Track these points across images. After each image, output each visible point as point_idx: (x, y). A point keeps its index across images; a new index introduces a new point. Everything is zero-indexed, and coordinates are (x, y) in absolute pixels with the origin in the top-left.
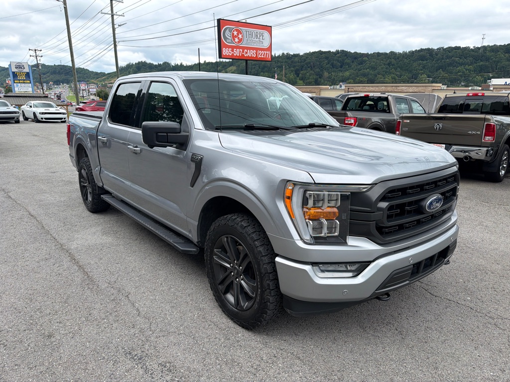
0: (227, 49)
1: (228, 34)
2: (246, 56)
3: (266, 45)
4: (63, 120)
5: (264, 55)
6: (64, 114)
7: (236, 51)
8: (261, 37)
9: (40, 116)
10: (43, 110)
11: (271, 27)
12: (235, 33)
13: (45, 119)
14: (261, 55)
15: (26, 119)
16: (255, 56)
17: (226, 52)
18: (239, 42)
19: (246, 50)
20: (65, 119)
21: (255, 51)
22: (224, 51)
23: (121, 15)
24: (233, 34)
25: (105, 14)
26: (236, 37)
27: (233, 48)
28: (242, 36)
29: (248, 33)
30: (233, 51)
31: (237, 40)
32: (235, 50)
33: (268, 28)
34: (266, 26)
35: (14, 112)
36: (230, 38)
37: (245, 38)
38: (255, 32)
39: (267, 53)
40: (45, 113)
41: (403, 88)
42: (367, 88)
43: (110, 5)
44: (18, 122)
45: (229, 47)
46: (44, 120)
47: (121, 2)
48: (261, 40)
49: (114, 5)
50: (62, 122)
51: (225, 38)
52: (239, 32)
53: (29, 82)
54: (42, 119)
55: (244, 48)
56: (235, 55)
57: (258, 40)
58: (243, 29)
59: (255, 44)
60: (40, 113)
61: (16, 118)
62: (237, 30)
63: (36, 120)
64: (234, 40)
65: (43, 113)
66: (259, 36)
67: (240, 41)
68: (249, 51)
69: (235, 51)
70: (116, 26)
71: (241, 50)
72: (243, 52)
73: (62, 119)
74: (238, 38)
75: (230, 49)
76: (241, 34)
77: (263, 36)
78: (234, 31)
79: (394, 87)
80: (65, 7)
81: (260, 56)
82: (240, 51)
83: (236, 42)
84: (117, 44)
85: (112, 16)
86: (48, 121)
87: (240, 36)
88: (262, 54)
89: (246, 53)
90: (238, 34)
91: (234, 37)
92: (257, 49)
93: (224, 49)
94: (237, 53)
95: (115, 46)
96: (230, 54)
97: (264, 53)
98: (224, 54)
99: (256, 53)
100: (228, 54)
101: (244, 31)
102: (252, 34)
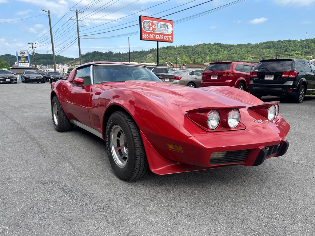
0: (146, 34)
1: (146, 25)
2: (157, 38)
3: (170, 32)
7: (151, 35)
8: (167, 27)
11: (173, 21)
12: (151, 24)
14: (167, 38)
16: (162, 39)
18: (153, 30)
19: (157, 35)
21: (162, 36)
22: (144, 35)
24: (149, 25)
26: (151, 27)
27: (149, 33)
28: (155, 26)
29: (158, 25)
30: (149, 35)
31: (151, 29)
33: (171, 22)
34: (170, 20)
36: (147, 27)
37: (157, 28)
38: (163, 24)
43: (76, 15)
48: (167, 29)
49: (78, 15)
51: (145, 28)
52: (153, 24)
53: (28, 62)
56: (150, 38)
57: (164, 29)
58: (156, 22)
59: (163, 32)
64: (150, 29)
66: (165, 26)
67: (154, 29)
68: (159, 35)
70: (79, 27)
71: (154, 35)
74: (152, 28)
76: (154, 25)
78: (150, 23)
80: (49, 15)
83: (151, 30)
85: (77, 21)
87: (154, 26)
90: (152, 25)
91: (150, 27)
92: (164, 35)
94: (152, 37)
95: (79, 39)
96: (147, 38)
97: (169, 37)
98: (144, 37)
99: (164, 37)
100: (146, 37)
101: (156, 23)
102: (161, 25)
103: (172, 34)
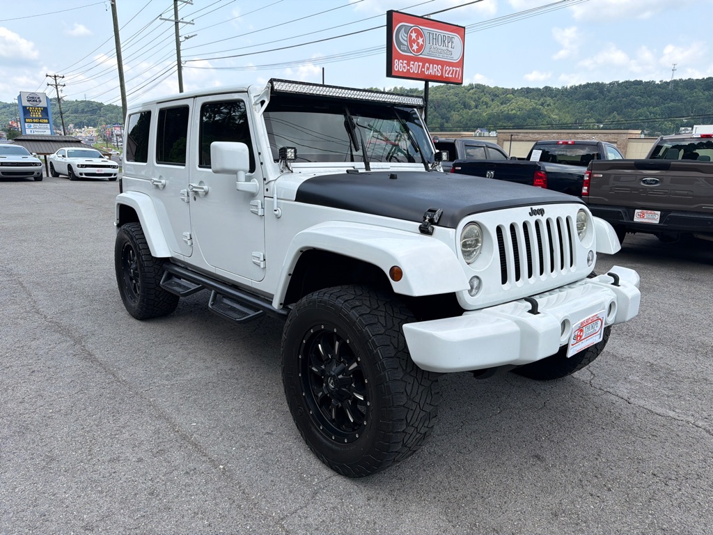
0: (401, 61)
1: (403, 37)
2: (426, 73)
3: (456, 58)
4: (113, 177)
5: (452, 74)
6: (114, 167)
7: (413, 65)
8: (450, 44)
9: (77, 171)
10: (82, 161)
11: (464, 28)
12: (414, 35)
13: (86, 174)
14: (448, 74)
15: (56, 175)
16: (439, 75)
17: (398, 66)
18: (418, 50)
19: (427, 64)
20: (115, 175)
21: (440, 66)
22: (396, 65)
23: (189, 23)
24: (411, 36)
25: (166, 20)
26: (414, 41)
27: (409, 59)
28: (423, 41)
29: (431, 36)
30: (408, 64)
31: (415, 47)
32: (412, 63)
33: (460, 30)
34: (457, 26)
35: (34, 163)
36: (405, 43)
37: (428, 46)
38: (442, 35)
39: (456, 71)
40: (87, 166)
41: (585, 135)
42: (530, 135)
43: (173, 7)
44: (39, 178)
45: (404, 58)
46: (84, 176)
47: (189, 3)
48: (450, 49)
49: (179, 8)
50: (111, 180)
51: (399, 43)
52: (419, 34)
53: (46, 121)
54: (81, 174)
55: (424, 61)
56: (412, 72)
57: (445, 48)
58: (426, 30)
59: (441, 55)
60: (78, 166)
61: (35, 174)
62: (416, 31)
63: (72, 176)
64: (412, 46)
65: (82, 166)
66: (446, 42)
67: (420, 48)
68: (431, 65)
69: (411, 66)
70: (181, 39)
71: (421, 64)
72: (423, 67)
73: (111, 175)
74: (418, 44)
75: (406, 62)
76: (422, 37)
77: (452, 42)
78: (412, 32)
79: (570, 135)
80: (112, 5)
81: (447, 76)
82: (419, 66)
83: (414, 50)
84: (182, 65)
85: (177, 23)
86: (90, 178)
87: (420, 41)
88: (450, 71)
89: (428, 69)
90: (417, 37)
91: (411, 41)
92: (443, 64)
93: (396, 60)
94: (415, 68)
95: (180, 68)
96: (405, 71)
97: (453, 70)
98: (396, 70)
99: (442, 70)
100: (401, 70)
101: (426, 32)
102: (437, 39)
103: (461, 63)
